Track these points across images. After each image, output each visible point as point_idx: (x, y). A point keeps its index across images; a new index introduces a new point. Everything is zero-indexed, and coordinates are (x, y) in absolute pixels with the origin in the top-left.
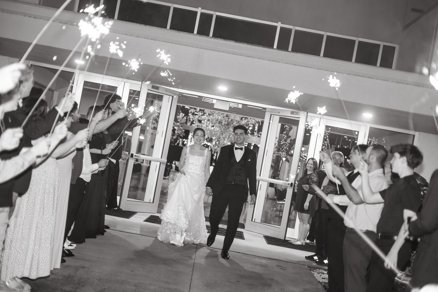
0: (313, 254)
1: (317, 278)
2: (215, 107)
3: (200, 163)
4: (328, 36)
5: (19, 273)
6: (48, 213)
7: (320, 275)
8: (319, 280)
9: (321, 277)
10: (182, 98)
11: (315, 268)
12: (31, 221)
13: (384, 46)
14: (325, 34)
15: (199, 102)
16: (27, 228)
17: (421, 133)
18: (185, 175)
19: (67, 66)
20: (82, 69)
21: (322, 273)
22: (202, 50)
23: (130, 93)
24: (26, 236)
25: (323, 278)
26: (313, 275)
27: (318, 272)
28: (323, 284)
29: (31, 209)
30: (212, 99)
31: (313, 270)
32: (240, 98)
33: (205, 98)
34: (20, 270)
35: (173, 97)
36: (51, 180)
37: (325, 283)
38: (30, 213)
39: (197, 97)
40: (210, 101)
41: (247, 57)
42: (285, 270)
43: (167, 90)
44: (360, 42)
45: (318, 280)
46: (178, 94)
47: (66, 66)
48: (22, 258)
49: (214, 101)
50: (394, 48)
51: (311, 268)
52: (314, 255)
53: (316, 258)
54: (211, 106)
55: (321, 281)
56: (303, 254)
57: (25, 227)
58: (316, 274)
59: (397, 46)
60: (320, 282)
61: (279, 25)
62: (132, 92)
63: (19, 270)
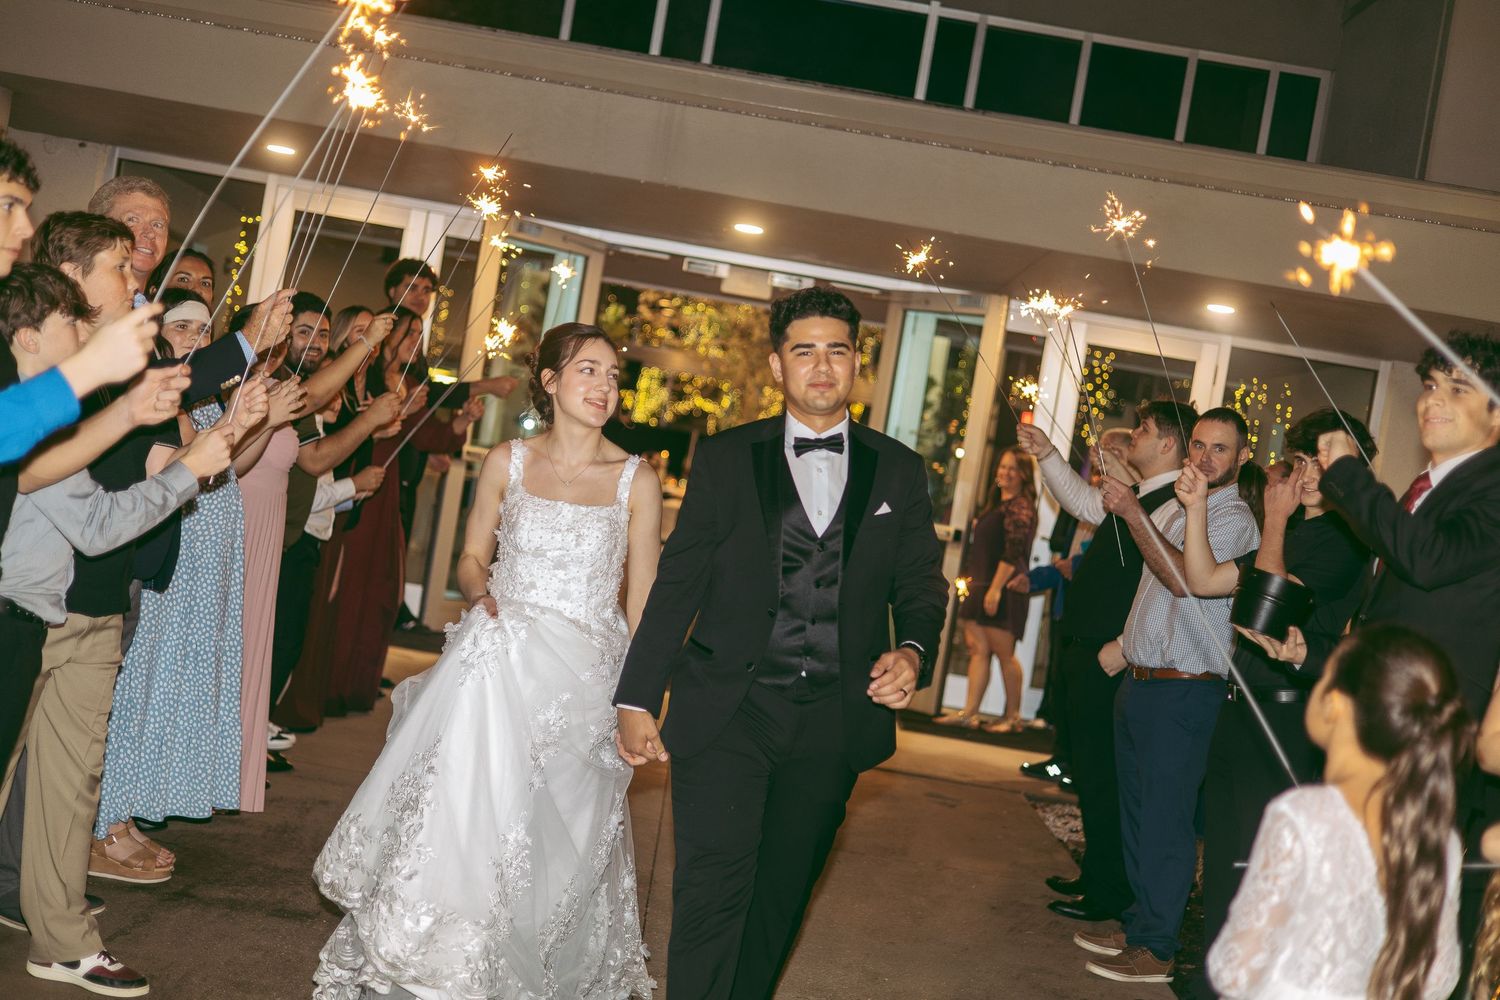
0: (1046, 758)
1: (1054, 830)
2: (725, 288)
3: (585, 547)
4: (1096, 47)
5: (123, 808)
6: (200, 629)
7: (1064, 821)
8: (1060, 836)
9: (1068, 826)
10: (617, 260)
11: (1051, 801)
12: (152, 654)
13: (1283, 75)
14: (1087, 38)
15: (670, 272)
16: (141, 674)
17: (1397, 362)
18: (494, 614)
19: (246, 163)
20: (287, 170)
21: (1071, 815)
22: (678, 108)
23: (447, 248)
24: (140, 697)
25: (1071, 831)
26: (1042, 820)
27: (1060, 813)
28: (1072, 847)
29: (151, 615)
30: (714, 264)
31: (1042, 807)
32: (804, 257)
33: (693, 260)
34: (128, 798)
35: (587, 259)
36: (212, 530)
37: (1077, 843)
38: (149, 628)
39: (666, 257)
40: (708, 270)
41: (827, 131)
42: (953, 806)
43: (567, 237)
44: (1203, 65)
45: (1056, 835)
46: (603, 247)
47: (244, 164)
48: (132, 762)
49: (723, 272)
50: (1315, 83)
51: (1039, 801)
52: (1050, 763)
53: (1054, 770)
54: (711, 285)
55: (1065, 839)
56: (1012, 761)
57: (136, 671)
58: (1051, 819)
59: (1325, 77)
60: (1061, 841)
61: (934, 11)
62: (453, 244)
63: (124, 798)
